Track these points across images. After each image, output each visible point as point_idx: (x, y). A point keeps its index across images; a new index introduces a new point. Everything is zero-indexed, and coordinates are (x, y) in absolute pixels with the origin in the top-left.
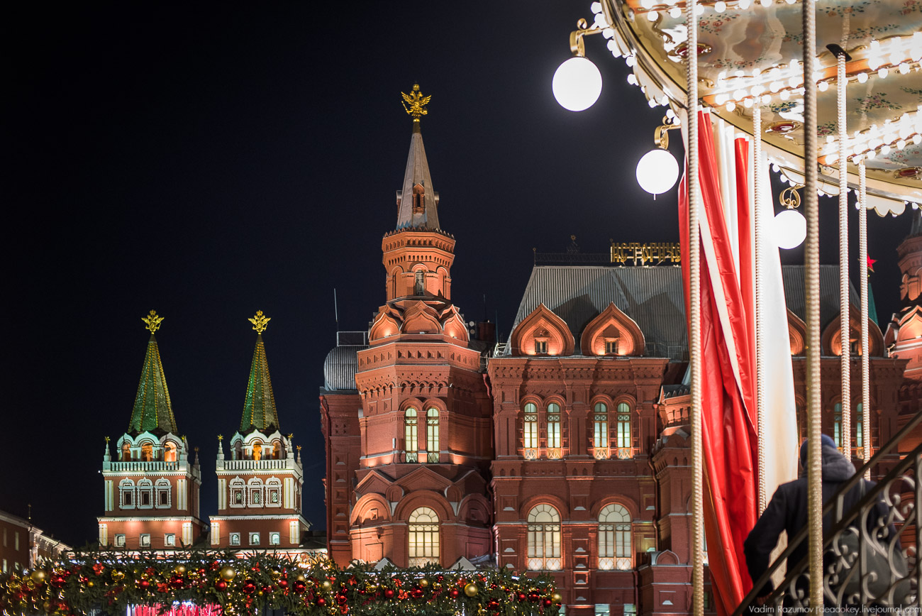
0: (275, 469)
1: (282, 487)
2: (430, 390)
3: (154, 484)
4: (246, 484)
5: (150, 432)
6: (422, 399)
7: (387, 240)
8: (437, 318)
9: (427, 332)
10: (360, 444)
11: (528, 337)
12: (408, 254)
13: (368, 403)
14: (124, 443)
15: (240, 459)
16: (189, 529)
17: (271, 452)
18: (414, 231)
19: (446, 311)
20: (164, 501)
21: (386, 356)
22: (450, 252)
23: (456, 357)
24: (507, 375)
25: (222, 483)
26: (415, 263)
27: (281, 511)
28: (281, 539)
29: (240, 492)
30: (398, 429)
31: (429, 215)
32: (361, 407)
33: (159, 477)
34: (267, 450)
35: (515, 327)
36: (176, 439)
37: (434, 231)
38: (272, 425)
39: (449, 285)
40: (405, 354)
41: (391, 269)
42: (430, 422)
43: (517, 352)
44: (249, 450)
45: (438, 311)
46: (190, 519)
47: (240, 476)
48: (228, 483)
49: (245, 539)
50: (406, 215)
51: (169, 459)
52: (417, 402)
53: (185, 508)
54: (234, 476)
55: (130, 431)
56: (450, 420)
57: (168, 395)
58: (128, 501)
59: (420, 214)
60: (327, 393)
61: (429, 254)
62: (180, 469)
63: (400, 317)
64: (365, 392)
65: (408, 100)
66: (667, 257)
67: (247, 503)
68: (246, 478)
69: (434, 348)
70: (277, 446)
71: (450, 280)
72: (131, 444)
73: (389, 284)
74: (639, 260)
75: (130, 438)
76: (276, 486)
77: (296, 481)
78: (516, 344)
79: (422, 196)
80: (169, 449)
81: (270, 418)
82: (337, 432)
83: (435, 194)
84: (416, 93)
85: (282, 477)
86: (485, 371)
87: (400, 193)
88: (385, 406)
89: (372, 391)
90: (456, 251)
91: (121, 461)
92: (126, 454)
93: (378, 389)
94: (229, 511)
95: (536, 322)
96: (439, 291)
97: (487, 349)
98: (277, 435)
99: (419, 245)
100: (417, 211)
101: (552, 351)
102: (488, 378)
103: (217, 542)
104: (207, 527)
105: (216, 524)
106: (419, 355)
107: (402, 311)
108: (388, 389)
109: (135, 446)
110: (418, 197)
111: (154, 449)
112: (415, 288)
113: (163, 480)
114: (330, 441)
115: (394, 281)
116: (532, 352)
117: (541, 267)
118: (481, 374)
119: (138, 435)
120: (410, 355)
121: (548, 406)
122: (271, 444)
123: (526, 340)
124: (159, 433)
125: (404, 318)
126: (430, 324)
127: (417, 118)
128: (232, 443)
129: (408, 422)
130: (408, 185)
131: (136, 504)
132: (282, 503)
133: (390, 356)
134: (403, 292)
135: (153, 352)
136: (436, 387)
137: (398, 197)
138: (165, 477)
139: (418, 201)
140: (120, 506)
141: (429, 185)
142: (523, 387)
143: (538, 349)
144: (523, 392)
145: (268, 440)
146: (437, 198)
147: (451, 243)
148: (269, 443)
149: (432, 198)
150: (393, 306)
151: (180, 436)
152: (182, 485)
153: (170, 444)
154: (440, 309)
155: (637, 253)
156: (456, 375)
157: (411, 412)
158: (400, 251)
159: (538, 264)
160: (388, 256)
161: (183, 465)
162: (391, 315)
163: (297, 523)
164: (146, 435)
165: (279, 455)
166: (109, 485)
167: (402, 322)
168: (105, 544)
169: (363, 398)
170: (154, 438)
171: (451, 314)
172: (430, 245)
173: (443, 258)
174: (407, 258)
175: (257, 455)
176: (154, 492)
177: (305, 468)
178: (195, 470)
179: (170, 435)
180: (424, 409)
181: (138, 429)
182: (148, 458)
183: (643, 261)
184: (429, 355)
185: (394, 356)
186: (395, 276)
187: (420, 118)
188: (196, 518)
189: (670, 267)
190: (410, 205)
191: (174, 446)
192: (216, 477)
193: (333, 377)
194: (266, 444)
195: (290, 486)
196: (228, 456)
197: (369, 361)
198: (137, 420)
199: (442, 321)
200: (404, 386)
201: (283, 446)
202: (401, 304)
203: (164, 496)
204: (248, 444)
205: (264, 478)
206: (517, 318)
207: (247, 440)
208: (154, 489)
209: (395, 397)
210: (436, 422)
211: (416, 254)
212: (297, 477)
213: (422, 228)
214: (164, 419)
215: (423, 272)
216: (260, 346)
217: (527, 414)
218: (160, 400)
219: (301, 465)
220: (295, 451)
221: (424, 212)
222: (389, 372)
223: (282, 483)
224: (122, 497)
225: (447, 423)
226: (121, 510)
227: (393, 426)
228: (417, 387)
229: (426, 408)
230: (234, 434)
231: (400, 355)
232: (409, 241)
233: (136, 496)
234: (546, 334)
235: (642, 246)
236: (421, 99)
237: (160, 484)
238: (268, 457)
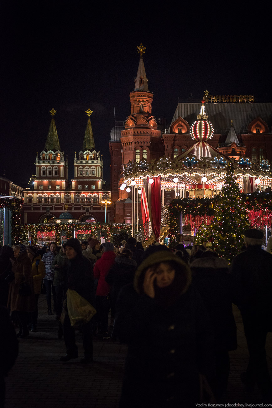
0: (94, 163)
1: (96, 170)
2: (144, 144)
3: (53, 168)
4: (84, 168)
5: (52, 150)
6: (141, 147)
7: (131, 94)
8: (147, 120)
9: (143, 125)
10: (121, 159)
11: (176, 127)
12: (138, 99)
13: (124, 147)
14: (43, 154)
15: (82, 160)
16: (64, 184)
17: (92, 157)
18: (140, 92)
19: (150, 118)
20: (56, 174)
21: (130, 133)
22: (152, 98)
23: (152, 133)
24: (168, 140)
25: (76, 168)
26: (140, 102)
27: (96, 178)
28: (95, 187)
29: (82, 171)
30: (134, 156)
31: (145, 86)
32: (122, 149)
33: (55, 166)
34: (91, 157)
35: (172, 124)
36: (60, 152)
37: (146, 92)
38: (93, 148)
39: (151, 109)
40: (136, 132)
41: (133, 104)
42: (144, 154)
43: (172, 132)
44: (85, 156)
45: (147, 118)
46: (65, 180)
47: (82, 166)
48: (78, 168)
49: (83, 187)
50: (137, 86)
51: (58, 160)
52: (140, 148)
53: (63, 176)
54: (80, 166)
55: (45, 150)
56: (150, 154)
57: (58, 137)
58: (44, 174)
59: (142, 86)
60: (112, 142)
61: (144, 99)
62: (62, 163)
63: (135, 120)
64: (123, 144)
65: (139, 49)
66: (222, 100)
67: (84, 175)
68: (84, 166)
69: (145, 130)
70: (94, 155)
71: (151, 107)
72: (46, 154)
73: (132, 109)
74: (213, 101)
75: (45, 152)
76: (94, 169)
77: (101, 167)
78: (172, 129)
79: (143, 80)
80: (58, 156)
81: (92, 146)
82: (114, 155)
83: (147, 79)
84: (141, 46)
85: (96, 166)
86: (162, 137)
87: (136, 79)
88: (130, 148)
89: (125, 143)
90: (153, 98)
91: (41, 160)
92: (43, 157)
93: (127, 143)
94: (78, 178)
95: (178, 122)
96: (148, 111)
97: (163, 130)
98: (95, 152)
99: (142, 96)
100: (141, 85)
101: (183, 132)
102: (163, 139)
103: (74, 188)
104: (70, 182)
105: (73, 182)
106: (141, 133)
107: (135, 118)
108: (131, 143)
109: (46, 155)
110: (141, 80)
111: (53, 156)
112: (140, 110)
113: (56, 167)
114: (112, 158)
115: (133, 108)
116: (177, 132)
117: (181, 104)
118: (161, 138)
119: (48, 151)
120: (138, 132)
121: (182, 149)
122: (93, 155)
123: (175, 128)
124: (54, 150)
125: (136, 120)
126: (144, 122)
127: (141, 54)
128: (79, 154)
129: (137, 154)
130: (138, 76)
131: (47, 175)
132: (96, 175)
133: (131, 133)
134: (136, 112)
135: (53, 123)
136: (146, 143)
137: (135, 80)
138: (57, 166)
139: (141, 82)
140: (41, 176)
141: (145, 76)
142: (174, 143)
143: (179, 131)
144: (174, 145)
145: (92, 153)
146: (147, 80)
147: (152, 95)
148: (92, 155)
149: (146, 80)
150: (133, 116)
151: (62, 152)
152: (62, 168)
153: (58, 154)
154: (147, 117)
155: (212, 99)
156: (152, 139)
157: (138, 151)
158: (135, 98)
159: (180, 103)
160: (131, 100)
161: (63, 162)
162: (132, 119)
163: (101, 182)
164: (50, 151)
165: (95, 158)
166: (38, 168)
167: (135, 122)
168: (36, 188)
169: (123, 146)
170: (53, 152)
171: (151, 118)
172: (145, 96)
173: (149, 100)
174: (137, 101)
175: (88, 158)
176: (53, 171)
177: (104, 163)
178: (66, 163)
179: (58, 151)
180: (142, 150)
181: (48, 149)
182: (51, 159)
183: (214, 101)
184: (144, 133)
185: (133, 132)
186: (133, 106)
187: (142, 54)
188: (66, 180)
189: (223, 104)
190: (139, 83)
191: (60, 155)
192: (74, 166)
193: (113, 137)
194: (91, 155)
195: (99, 169)
196: (78, 159)
197: (125, 134)
198: (47, 146)
199: (148, 121)
200: (136, 142)
201: (97, 155)
202: (135, 115)
203: (56, 172)
204: (85, 155)
205: (90, 166)
206: (172, 121)
207: (84, 153)
208: (53, 170)
209: (132, 146)
210: (146, 154)
211: (140, 99)
212: (101, 166)
213: (143, 90)
214: (56, 145)
215: (142, 105)
216: (89, 121)
217: (175, 152)
218: (55, 139)
219: (102, 161)
220: (100, 157)
221: (143, 85)
222: (131, 138)
223: (96, 168)
224: (42, 172)
225: (149, 155)
226: (42, 177)
227: (132, 155)
228: (140, 143)
229: (143, 150)
230: (80, 151)
231: (134, 132)
232: (138, 95)
233: (47, 172)
234: (182, 126)
235: (214, 97)
236: (143, 48)
237: (55, 168)
238: (91, 159)
